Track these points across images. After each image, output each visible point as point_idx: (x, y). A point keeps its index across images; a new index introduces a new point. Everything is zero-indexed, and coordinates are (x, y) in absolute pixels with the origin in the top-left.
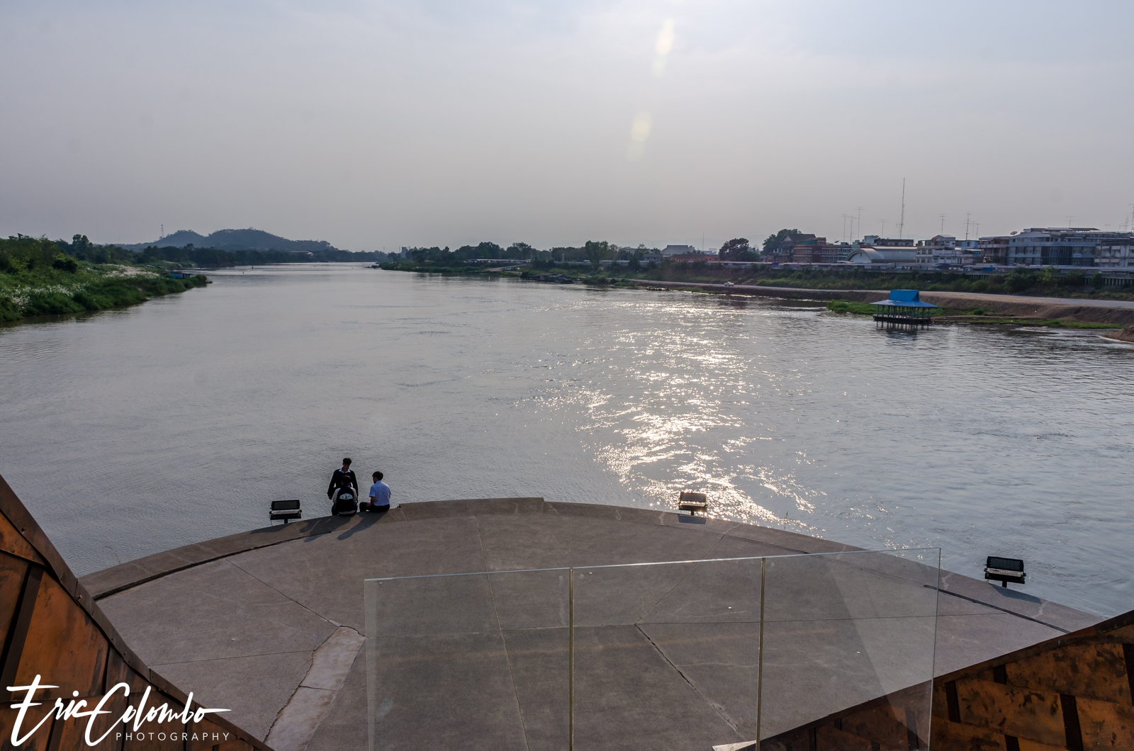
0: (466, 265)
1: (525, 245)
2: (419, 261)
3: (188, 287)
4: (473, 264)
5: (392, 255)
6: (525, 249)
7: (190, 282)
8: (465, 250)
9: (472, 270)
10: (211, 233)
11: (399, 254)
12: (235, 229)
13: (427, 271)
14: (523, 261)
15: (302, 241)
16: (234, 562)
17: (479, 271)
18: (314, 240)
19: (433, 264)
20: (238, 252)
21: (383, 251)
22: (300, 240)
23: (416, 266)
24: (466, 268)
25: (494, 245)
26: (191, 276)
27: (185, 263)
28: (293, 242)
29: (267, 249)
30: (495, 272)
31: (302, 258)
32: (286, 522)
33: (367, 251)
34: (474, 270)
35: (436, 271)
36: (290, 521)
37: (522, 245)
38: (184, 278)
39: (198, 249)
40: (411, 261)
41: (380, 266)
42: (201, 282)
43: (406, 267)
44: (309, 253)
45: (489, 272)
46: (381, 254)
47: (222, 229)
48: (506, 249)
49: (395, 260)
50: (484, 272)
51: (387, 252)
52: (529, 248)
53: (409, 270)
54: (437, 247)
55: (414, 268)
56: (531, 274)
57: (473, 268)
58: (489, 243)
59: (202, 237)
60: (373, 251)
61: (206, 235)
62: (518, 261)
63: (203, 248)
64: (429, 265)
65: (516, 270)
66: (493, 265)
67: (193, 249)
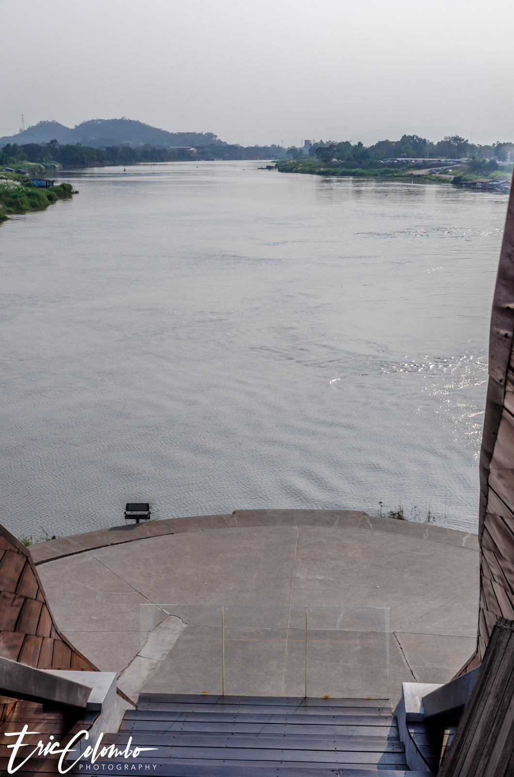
0: (384, 165)
1: (460, 140)
2: (325, 161)
3: (52, 199)
4: (392, 165)
5: (293, 151)
6: (460, 145)
7: (54, 193)
8: (384, 146)
9: (390, 172)
10: (78, 124)
11: (301, 150)
12: (106, 119)
13: (334, 174)
14: (457, 160)
15: (184, 133)
16: (95, 556)
17: (398, 174)
18: (198, 132)
19: (342, 165)
20: (108, 148)
21: (281, 145)
22: (181, 131)
23: (320, 167)
24: (382, 170)
25: (420, 140)
26: (55, 184)
27: (48, 164)
28: (172, 134)
29: (142, 144)
30: (419, 176)
31: (183, 155)
32: (138, 522)
33: (262, 145)
34: (393, 172)
35: (345, 174)
36: (141, 521)
37: (456, 139)
38: (47, 187)
39: (63, 146)
40: (315, 160)
41: (276, 166)
42: (66, 193)
43: (308, 169)
44: (192, 149)
45: (411, 176)
46: (278, 149)
47: (90, 119)
48: (435, 143)
49: (295, 157)
50: (405, 176)
51: (286, 146)
52: (466, 144)
53: (311, 172)
54: (348, 142)
55: (317, 171)
56: (465, 180)
57: (391, 169)
58: (414, 136)
59: (68, 129)
60: (269, 146)
61: (72, 126)
62: (450, 161)
63: (68, 145)
64: (337, 166)
65: (446, 173)
66: (418, 167)
67: (57, 147)
